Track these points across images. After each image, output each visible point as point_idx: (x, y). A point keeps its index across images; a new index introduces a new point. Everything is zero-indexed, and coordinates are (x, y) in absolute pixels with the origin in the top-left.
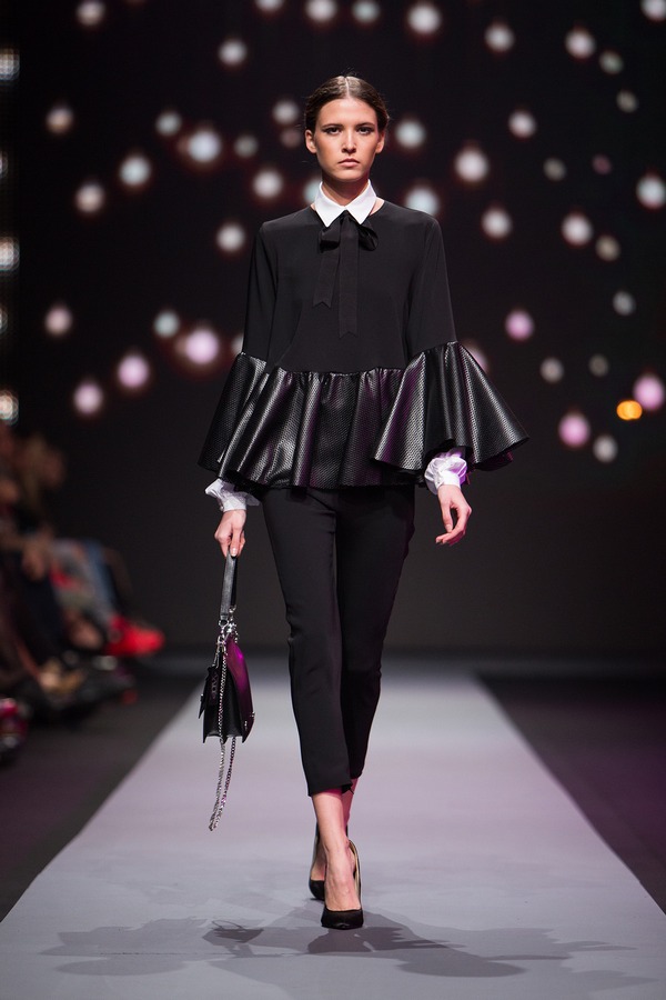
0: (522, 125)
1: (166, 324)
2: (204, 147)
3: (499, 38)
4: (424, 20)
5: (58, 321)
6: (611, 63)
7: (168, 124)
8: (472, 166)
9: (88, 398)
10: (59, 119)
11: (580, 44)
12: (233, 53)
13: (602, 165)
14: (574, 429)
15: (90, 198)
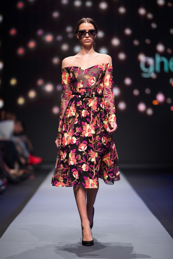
0: (128, 32)
1: (40, 82)
2: (49, 38)
3: (122, 10)
4: (103, 6)
5: (13, 82)
6: (150, 16)
7: (40, 32)
8: (116, 42)
9: (21, 101)
10: (13, 32)
11: (142, 11)
12: (56, 15)
13: (148, 41)
14: (142, 107)
15: (21, 51)
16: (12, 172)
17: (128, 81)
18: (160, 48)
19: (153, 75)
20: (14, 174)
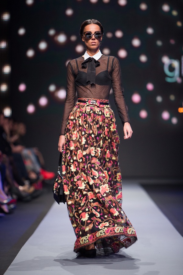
0: (150, 31)
2: (62, 38)
3: (143, 7)
4: (122, 2)
5: (22, 87)
6: (175, 13)
7: (52, 32)
8: (136, 42)
9: (31, 109)
11: (166, 8)
12: (69, 12)
13: (172, 42)
14: (166, 115)
15: (30, 53)
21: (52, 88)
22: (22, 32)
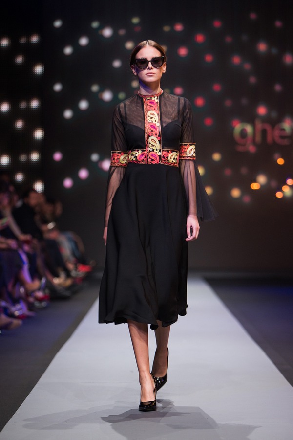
0: (217, 88)
2: (107, 96)
5: (58, 156)
6: (247, 67)
7: (95, 88)
8: (200, 102)
9: (68, 183)
13: (245, 102)
14: (236, 193)
15: (68, 114)
16: (56, 281)
17: (217, 157)
18: (262, 111)
19: (252, 149)
20: (60, 285)
21: (95, 157)
22: (58, 87)
